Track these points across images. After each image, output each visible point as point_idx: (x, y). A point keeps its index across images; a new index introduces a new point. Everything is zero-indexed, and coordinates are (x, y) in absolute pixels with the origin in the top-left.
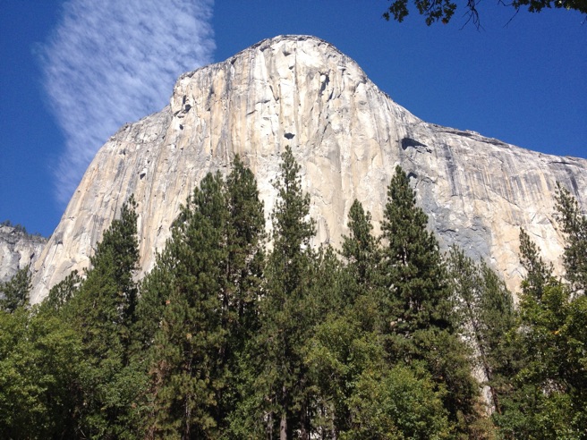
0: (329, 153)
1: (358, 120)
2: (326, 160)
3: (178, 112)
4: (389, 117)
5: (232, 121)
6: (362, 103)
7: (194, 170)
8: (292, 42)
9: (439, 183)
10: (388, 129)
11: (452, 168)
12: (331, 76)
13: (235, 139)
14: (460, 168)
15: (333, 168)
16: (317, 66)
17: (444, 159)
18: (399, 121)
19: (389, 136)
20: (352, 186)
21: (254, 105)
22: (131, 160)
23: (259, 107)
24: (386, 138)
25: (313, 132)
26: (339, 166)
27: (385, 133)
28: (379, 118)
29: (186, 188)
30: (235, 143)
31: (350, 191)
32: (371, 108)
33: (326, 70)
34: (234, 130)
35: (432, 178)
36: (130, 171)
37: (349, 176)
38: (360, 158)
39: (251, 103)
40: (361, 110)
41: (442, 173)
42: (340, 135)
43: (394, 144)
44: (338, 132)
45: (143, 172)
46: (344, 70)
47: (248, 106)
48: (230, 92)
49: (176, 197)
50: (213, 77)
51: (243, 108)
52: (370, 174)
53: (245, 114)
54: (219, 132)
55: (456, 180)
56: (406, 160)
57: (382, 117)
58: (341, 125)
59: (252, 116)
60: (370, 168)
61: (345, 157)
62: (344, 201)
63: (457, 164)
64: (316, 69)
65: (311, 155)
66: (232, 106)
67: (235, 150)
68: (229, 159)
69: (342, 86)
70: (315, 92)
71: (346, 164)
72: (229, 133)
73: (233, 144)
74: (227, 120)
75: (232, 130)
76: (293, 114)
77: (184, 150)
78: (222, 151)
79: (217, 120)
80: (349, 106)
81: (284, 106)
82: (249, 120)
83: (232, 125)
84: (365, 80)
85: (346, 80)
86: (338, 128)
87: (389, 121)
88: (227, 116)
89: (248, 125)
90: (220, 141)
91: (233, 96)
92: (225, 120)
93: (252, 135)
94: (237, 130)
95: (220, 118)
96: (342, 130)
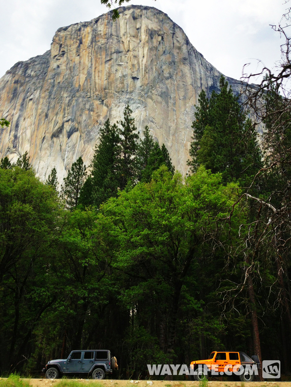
0: (162, 93)
1: (181, 71)
2: (159, 97)
3: (56, 56)
4: (202, 70)
5: (95, 64)
6: (185, 59)
7: (68, 99)
8: (139, 10)
10: (201, 79)
12: (165, 36)
13: (97, 78)
15: (164, 103)
16: (156, 29)
18: (208, 74)
19: (201, 84)
20: (175, 117)
21: (111, 54)
22: (22, 88)
23: (114, 56)
24: (199, 85)
25: (152, 77)
26: (167, 103)
27: (199, 81)
28: (196, 71)
29: (62, 111)
30: (97, 81)
31: (174, 120)
32: (191, 64)
33: (162, 33)
34: (97, 72)
36: (22, 96)
37: (174, 110)
38: (181, 98)
39: (109, 53)
40: (184, 64)
42: (169, 81)
44: (167, 78)
45: (31, 98)
46: (174, 34)
47: (107, 55)
48: (94, 43)
49: (55, 118)
50: (82, 32)
51: (104, 57)
52: (187, 109)
53: (104, 60)
54: (86, 72)
57: (197, 70)
58: (170, 74)
59: (110, 62)
60: (187, 105)
61: (172, 97)
62: (170, 127)
64: (155, 31)
65: (150, 94)
66: (95, 54)
67: (97, 86)
68: (92, 92)
69: (172, 45)
70: (153, 48)
71: (172, 101)
72: (93, 73)
73: (95, 82)
74: (92, 64)
75: (95, 71)
76: (138, 63)
77: (61, 84)
78: (87, 86)
79: (84, 63)
80: (176, 60)
81: (132, 57)
82: (107, 65)
83: (95, 68)
84: (187, 42)
85: (175, 41)
86: (168, 75)
87: (202, 73)
88: (91, 61)
89: (107, 68)
90: (86, 79)
91: (96, 47)
92: (90, 64)
93: (109, 76)
94: (99, 72)
95: (87, 62)
96: (171, 77)
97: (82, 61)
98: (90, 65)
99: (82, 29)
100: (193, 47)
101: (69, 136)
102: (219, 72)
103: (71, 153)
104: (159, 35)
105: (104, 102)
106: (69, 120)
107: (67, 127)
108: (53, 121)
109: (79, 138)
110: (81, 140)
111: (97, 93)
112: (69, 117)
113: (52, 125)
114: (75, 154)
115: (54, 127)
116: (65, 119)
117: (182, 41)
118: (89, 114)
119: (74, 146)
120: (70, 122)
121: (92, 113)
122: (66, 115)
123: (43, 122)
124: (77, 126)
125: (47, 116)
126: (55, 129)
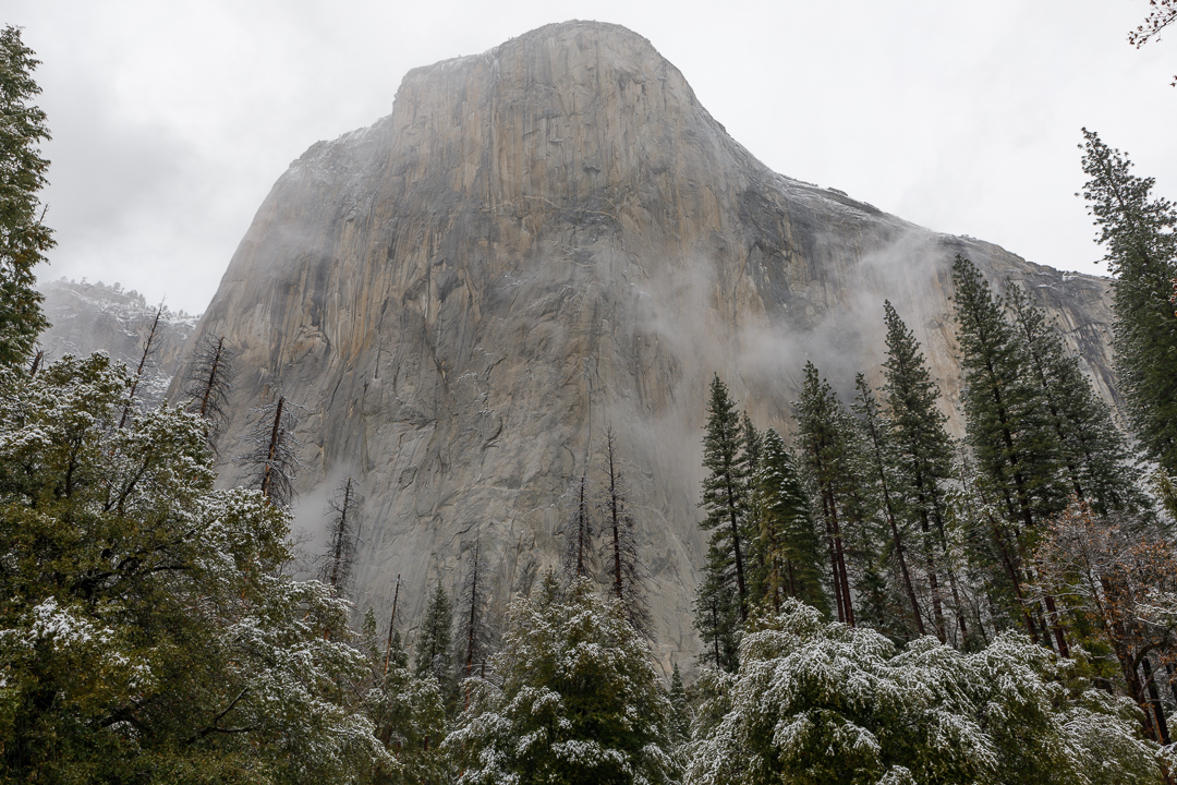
0: (649, 203)
2: (645, 212)
3: (406, 127)
4: (726, 158)
5: (500, 142)
7: (438, 216)
8: (592, 31)
9: (793, 260)
10: (726, 175)
12: (648, 85)
13: (505, 170)
15: (655, 224)
16: (629, 70)
19: (728, 186)
20: (679, 254)
21: (536, 119)
22: (328, 197)
23: (543, 124)
24: (724, 188)
25: (626, 169)
26: (661, 223)
27: (722, 180)
28: (714, 158)
29: (425, 242)
30: (505, 176)
31: (677, 261)
32: (703, 142)
33: (642, 77)
34: (504, 157)
35: (784, 253)
36: (330, 213)
37: (676, 239)
38: (689, 213)
39: (531, 118)
40: (689, 143)
42: (661, 177)
44: (658, 172)
45: (349, 217)
46: (664, 81)
47: (526, 122)
48: (495, 99)
49: (409, 257)
51: (519, 126)
52: (703, 238)
53: (521, 134)
54: (477, 159)
56: (750, 223)
58: (661, 162)
59: (533, 138)
60: (703, 229)
61: (670, 210)
64: (628, 74)
65: (625, 203)
66: (498, 121)
67: (506, 188)
68: (494, 201)
69: (663, 104)
70: (627, 109)
71: (671, 221)
72: (496, 160)
73: (501, 180)
74: (491, 143)
75: (499, 157)
76: (597, 139)
77: (419, 185)
78: (482, 189)
79: (473, 140)
80: (673, 135)
81: (582, 126)
82: (528, 144)
83: (501, 151)
85: (668, 98)
86: (659, 166)
87: (728, 164)
88: (490, 136)
89: (526, 150)
90: (479, 173)
91: (501, 106)
92: (487, 142)
93: (533, 167)
94: (508, 158)
95: (478, 138)
96: (665, 169)
98: (486, 144)
100: (703, 109)
101: (443, 297)
102: (760, 163)
103: (450, 334)
104: (636, 83)
105: (523, 221)
106: (442, 262)
107: (438, 278)
108: (405, 264)
109: (466, 300)
110: (471, 305)
111: (506, 202)
112: (443, 256)
113: (402, 273)
114: (461, 336)
115: (409, 277)
116: (434, 260)
117: (684, 99)
118: (489, 247)
119: (456, 319)
120: (444, 265)
121: (495, 245)
122: (435, 252)
123: (383, 266)
124: (461, 275)
125: (391, 254)
126: (412, 281)
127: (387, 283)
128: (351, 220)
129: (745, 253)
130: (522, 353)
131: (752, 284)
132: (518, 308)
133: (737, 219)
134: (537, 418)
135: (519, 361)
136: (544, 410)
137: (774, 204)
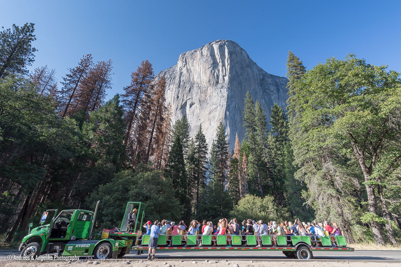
1: (247, 71)
3: (181, 67)
5: (203, 70)
6: (248, 66)
7: (189, 88)
9: (274, 95)
10: (257, 75)
11: (278, 90)
12: (237, 54)
14: (281, 90)
15: (239, 88)
17: (276, 87)
18: (260, 73)
19: (257, 78)
21: (211, 64)
23: (213, 65)
24: (256, 78)
26: (241, 88)
29: (186, 94)
30: (204, 78)
32: (251, 68)
35: (272, 93)
40: (248, 68)
41: (275, 92)
42: (241, 77)
43: (259, 81)
44: (240, 75)
46: (241, 53)
47: (209, 65)
51: (207, 66)
52: (251, 91)
53: (207, 68)
54: (197, 74)
55: (279, 94)
56: (263, 86)
57: (255, 70)
58: (241, 73)
60: (251, 89)
61: (243, 84)
63: (280, 88)
66: (202, 65)
67: (204, 81)
68: (201, 84)
69: (241, 59)
70: (232, 60)
71: (244, 87)
75: (203, 73)
76: (225, 69)
77: (184, 81)
78: (199, 81)
79: (196, 69)
80: (244, 66)
82: (209, 70)
84: (248, 57)
85: (242, 57)
86: (240, 74)
87: (257, 72)
88: (200, 68)
89: (209, 72)
91: (203, 61)
93: (210, 75)
94: (205, 73)
95: (197, 69)
96: (242, 74)
97: (195, 69)
98: (199, 71)
99: (194, 53)
100: (251, 59)
101: (191, 107)
102: (265, 72)
103: (192, 115)
104: (234, 54)
105: (208, 89)
106: (190, 99)
107: (189, 102)
108: (182, 99)
109: (196, 107)
111: (205, 84)
112: (190, 97)
113: (181, 102)
114: (194, 116)
116: (188, 98)
117: (246, 58)
118: (201, 95)
119: (193, 112)
121: (202, 94)
122: (188, 96)
123: (176, 100)
124: (194, 102)
125: (178, 97)
126: (183, 103)
127: (177, 104)
128: (169, 89)
129: (262, 94)
130: (209, 120)
131: (264, 101)
132: (208, 109)
133: (259, 86)
134: (213, 135)
135: (208, 122)
136: (214, 133)
137: (269, 82)
